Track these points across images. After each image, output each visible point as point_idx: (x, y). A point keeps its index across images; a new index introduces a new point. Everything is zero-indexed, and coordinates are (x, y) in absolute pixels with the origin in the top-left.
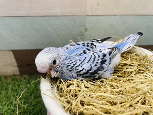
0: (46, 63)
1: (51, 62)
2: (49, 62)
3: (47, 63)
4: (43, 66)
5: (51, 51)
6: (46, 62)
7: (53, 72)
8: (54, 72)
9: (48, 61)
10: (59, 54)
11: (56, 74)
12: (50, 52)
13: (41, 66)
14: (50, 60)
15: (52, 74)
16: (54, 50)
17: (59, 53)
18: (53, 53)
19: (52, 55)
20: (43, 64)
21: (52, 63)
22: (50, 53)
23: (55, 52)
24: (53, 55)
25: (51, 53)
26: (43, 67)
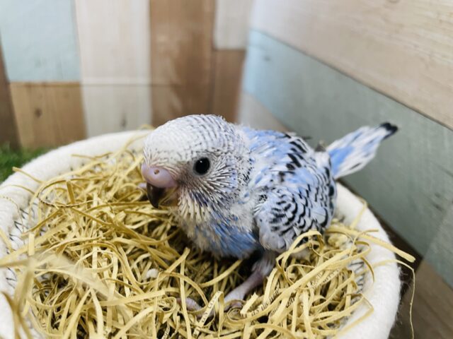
0: (172, 155)
1: (189, 159)
2: (184, 159)
3: (177, 156)
4: (159, 161)
5: (208, 128)
6: (173, 151)
7: (188, 197)
8: (193, 201)
9: (180, 150)
10: (232, 148)
11: (197, 210)
12: (202, 128)
13: (153, 158)
14: (189, 152)
15: (184, 202)
16: (220, 127)
17: (231, 143)
18: (209, 134)
19: (204, 138)
20: (163, 155)
21: (192, 165)
22: (200, 132)
23: (220, 135)
24: (207, 142)
25: (205, 133)
26: (158, 167)
